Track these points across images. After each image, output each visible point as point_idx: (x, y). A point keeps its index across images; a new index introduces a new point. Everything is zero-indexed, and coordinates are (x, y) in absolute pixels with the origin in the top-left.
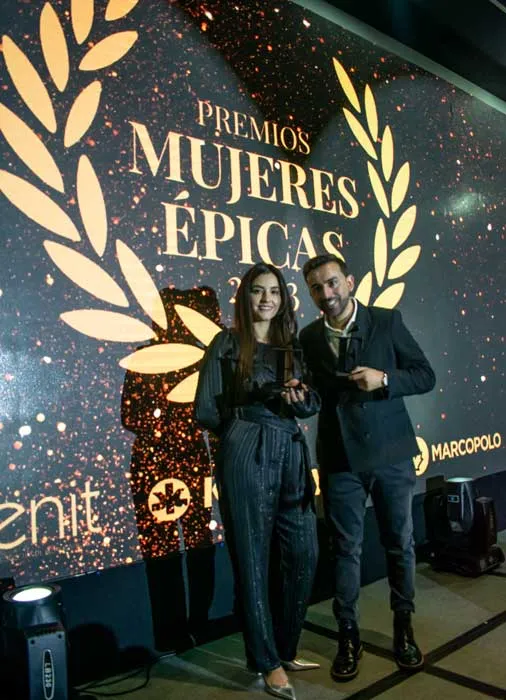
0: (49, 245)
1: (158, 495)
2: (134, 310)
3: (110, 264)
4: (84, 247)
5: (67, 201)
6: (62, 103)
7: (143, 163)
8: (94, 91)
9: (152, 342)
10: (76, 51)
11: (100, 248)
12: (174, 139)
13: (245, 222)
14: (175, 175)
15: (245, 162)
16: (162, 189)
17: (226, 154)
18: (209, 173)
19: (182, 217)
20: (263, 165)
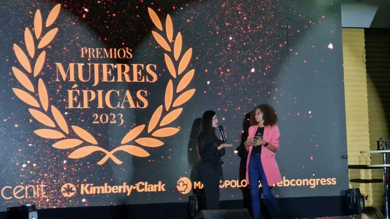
0: (30, 110)
1: (65, 188)
2: (58, 128)
3: (49, 114)
4: (41, 109)
5: (35, 95)
6: (33, 62)
7: (60, 77)
8: (43, 55)
9: (63, 139)
10: (37, 42)
11: (46, 109)
12: (72, 65)
13: (100, 92)
14: (72, 79)
15: (101, 68)
16: (67, 85)
17: (93, 66)
18: (85, 76)
19: (75, 94)
20: (109, 67)
